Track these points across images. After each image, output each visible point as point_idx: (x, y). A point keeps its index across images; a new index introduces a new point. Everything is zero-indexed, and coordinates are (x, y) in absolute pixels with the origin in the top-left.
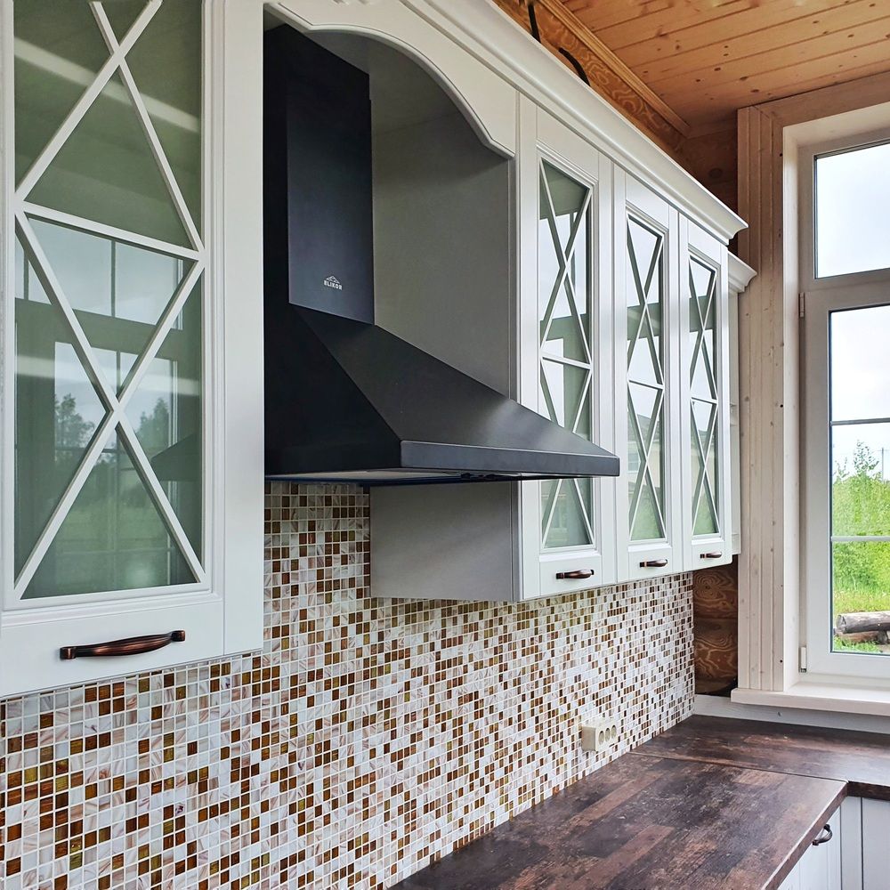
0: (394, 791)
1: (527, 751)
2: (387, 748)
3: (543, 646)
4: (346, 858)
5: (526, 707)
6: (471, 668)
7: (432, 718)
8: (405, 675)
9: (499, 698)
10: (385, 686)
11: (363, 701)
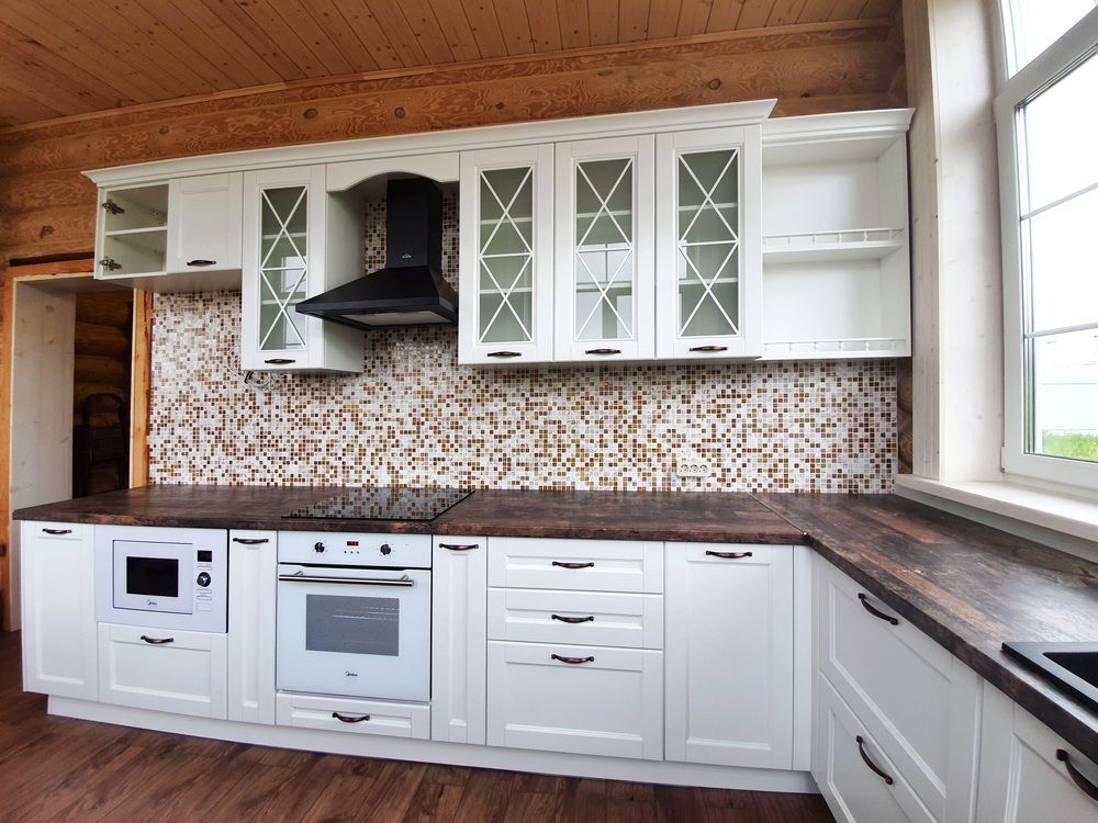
0: (496, 450)
1: (607, 460)
2: (491, 432)
3: (628, 407)
4: (466, 468)
5: (609, 437)
7: (523, 426)
8: (504, 405)
9: (582, 428)
10: (491, 407)
11: (478, 410)
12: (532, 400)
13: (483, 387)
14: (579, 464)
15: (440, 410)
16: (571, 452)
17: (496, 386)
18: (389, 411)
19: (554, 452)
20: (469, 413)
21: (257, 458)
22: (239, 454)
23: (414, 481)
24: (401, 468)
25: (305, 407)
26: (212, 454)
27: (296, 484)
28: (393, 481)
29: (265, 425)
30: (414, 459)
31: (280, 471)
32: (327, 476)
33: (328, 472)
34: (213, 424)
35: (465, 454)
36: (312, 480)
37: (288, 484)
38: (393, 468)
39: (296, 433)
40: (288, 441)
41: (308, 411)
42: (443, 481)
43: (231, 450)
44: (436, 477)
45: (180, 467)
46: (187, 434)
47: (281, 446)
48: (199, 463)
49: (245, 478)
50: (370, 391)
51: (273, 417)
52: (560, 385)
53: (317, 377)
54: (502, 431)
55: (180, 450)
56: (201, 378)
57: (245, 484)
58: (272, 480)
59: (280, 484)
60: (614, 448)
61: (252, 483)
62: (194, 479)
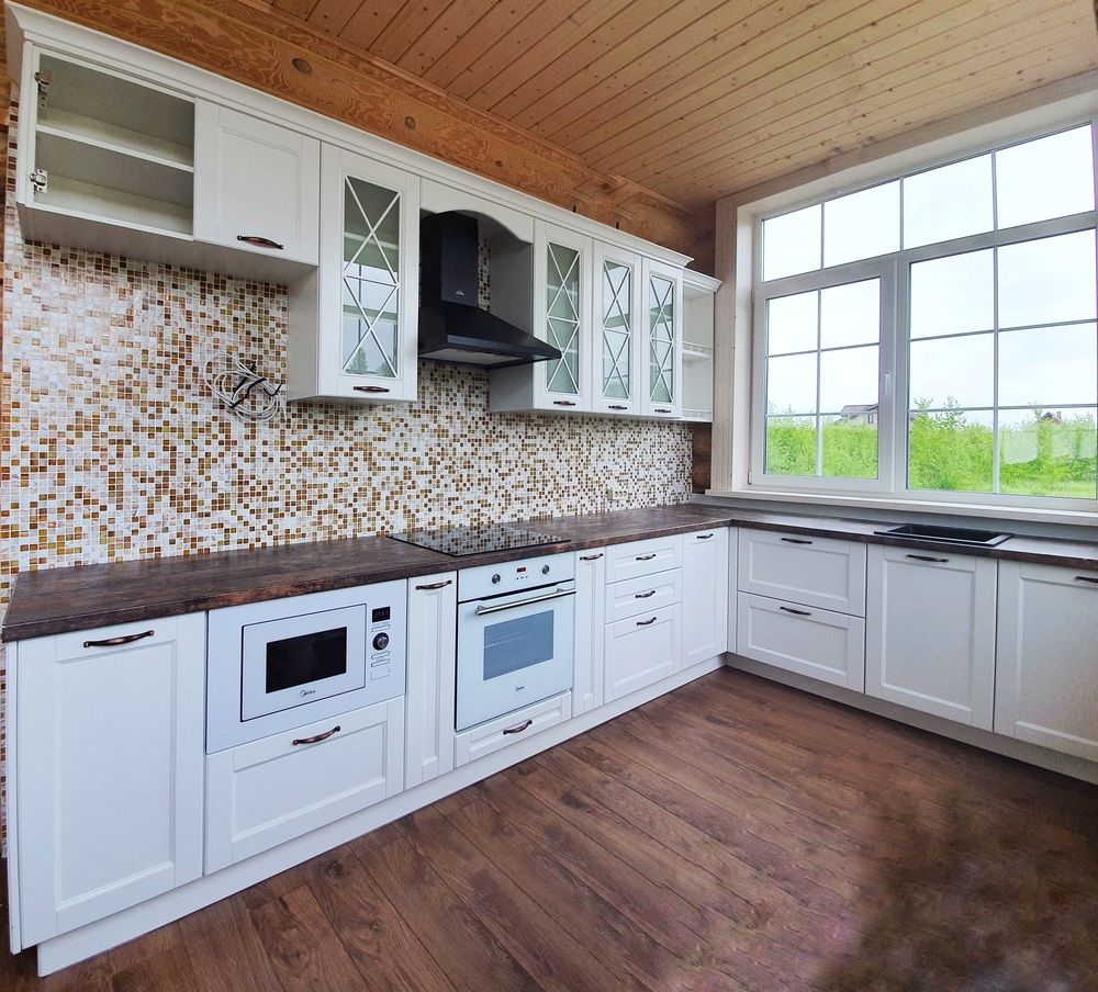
0: (500, 488)
1: (572, 491)
2: (496, 471)
3: (584, 449)
4: (476, 506)
5: (573, 472)
6: (541, 449)
7: (519, 464)
8: (506, 445)
9: (557, 465)
10: (496, 447)
11: (485, 450)
12: (527, 441)
13: (491, 428)
14: (556, 496)
15: (455, 449)
16: (551, 485)
17: (500, 428)
18: (406, 450)
19: (540, 486)
20: (480, 453)
21: (234, 513)
22: (200, 509)
23: (429, 524)
24: (418, 511)
25: (305, 443)
26: (151, 512)
27: (293, 542)
28: (409, 526)
29: (247, 468)
30: (430, 501)
31: (270, 527)
32: (335, 527)
33: (336, 522)
34: (151, 467)
35: (475, 493)
36: (315, 534)
37: (281, 542)
38: (409, 511)
39: (293, 476)
40: (282, 487)
41: (309, 448)
42: (456, 520)
43: (187, 504)
44: (450, 517)
45: (78, 537)
46: (97, 484)
47: (271, 493)
48: (122, 527)
49: (212, 542)
50: (386, 428)
51: (258, 454)
52: (543, 429)
53: (321, 406)
54: (504, 470)
55: (79, 510)
56: (126, 393)
57: (213, 550)
58: (258, 540)
59: (270, 542)
60: (575, 480)
61: (224, 548)
62: (111, 554)
